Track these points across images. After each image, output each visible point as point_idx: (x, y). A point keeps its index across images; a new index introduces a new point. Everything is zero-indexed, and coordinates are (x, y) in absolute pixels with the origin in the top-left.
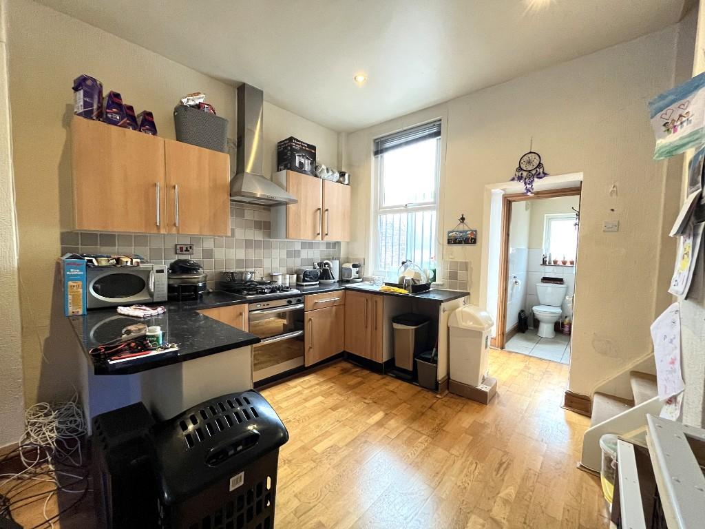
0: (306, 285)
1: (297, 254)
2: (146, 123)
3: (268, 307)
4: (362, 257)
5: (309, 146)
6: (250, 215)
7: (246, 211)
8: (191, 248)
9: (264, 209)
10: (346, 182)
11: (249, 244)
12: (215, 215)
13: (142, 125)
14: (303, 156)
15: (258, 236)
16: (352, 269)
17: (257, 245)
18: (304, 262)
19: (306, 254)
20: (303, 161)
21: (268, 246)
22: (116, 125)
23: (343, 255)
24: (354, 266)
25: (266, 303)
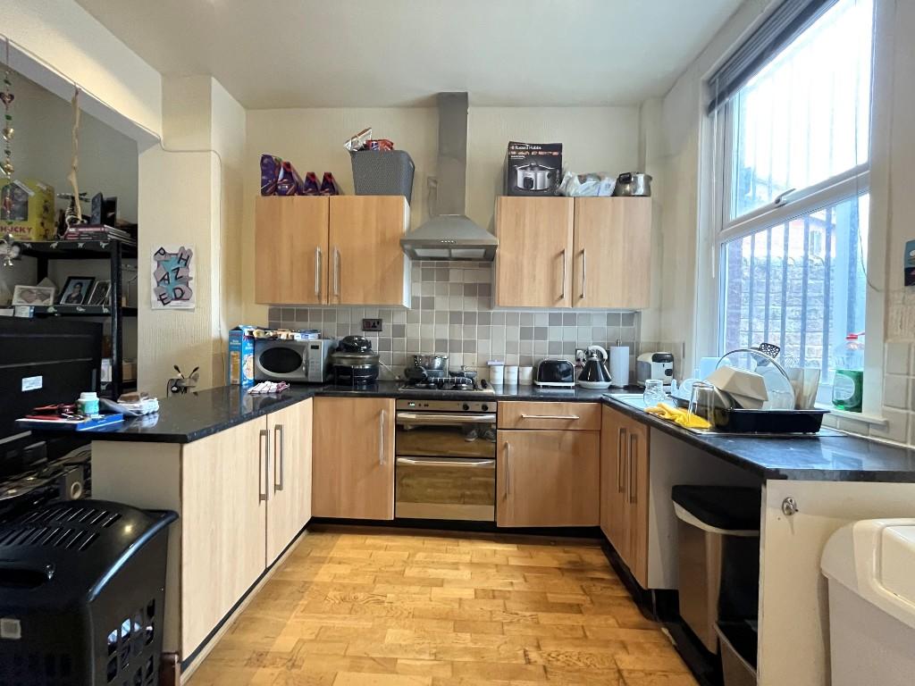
0: (544, 387)
1: (541, 333)
2: (328, 185)
3: (426, 408)
4: (678, 340)
5: (545, 147)
6: (457, 275)
7: (451, 271)
8: (378, 323)
9: (480, 266)
10: (641, 190)
11: (455, 317)
12: (383, 279)
13: (323, 189)
14: (532, 168)
15: (470, 306)
16: (654, 364)
17: (470, 317)
18: (554, 347)
19: (558, 334)
20: (531, 175)
21: (486, 320)
22: (285, 195)
23: (645, 335)
24: (657, 358)
25: (423, 402)
